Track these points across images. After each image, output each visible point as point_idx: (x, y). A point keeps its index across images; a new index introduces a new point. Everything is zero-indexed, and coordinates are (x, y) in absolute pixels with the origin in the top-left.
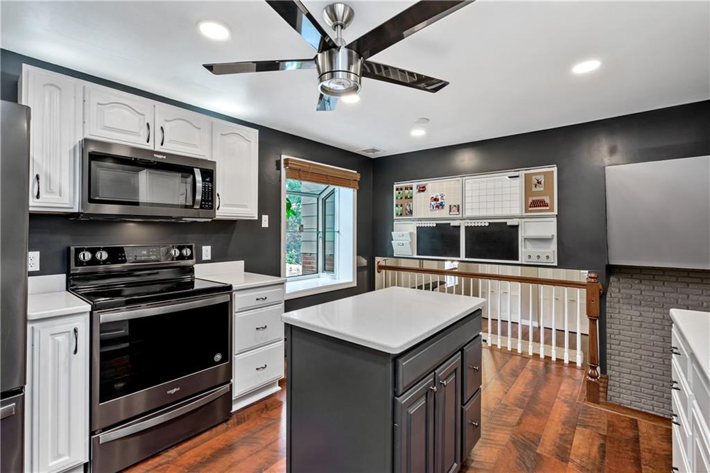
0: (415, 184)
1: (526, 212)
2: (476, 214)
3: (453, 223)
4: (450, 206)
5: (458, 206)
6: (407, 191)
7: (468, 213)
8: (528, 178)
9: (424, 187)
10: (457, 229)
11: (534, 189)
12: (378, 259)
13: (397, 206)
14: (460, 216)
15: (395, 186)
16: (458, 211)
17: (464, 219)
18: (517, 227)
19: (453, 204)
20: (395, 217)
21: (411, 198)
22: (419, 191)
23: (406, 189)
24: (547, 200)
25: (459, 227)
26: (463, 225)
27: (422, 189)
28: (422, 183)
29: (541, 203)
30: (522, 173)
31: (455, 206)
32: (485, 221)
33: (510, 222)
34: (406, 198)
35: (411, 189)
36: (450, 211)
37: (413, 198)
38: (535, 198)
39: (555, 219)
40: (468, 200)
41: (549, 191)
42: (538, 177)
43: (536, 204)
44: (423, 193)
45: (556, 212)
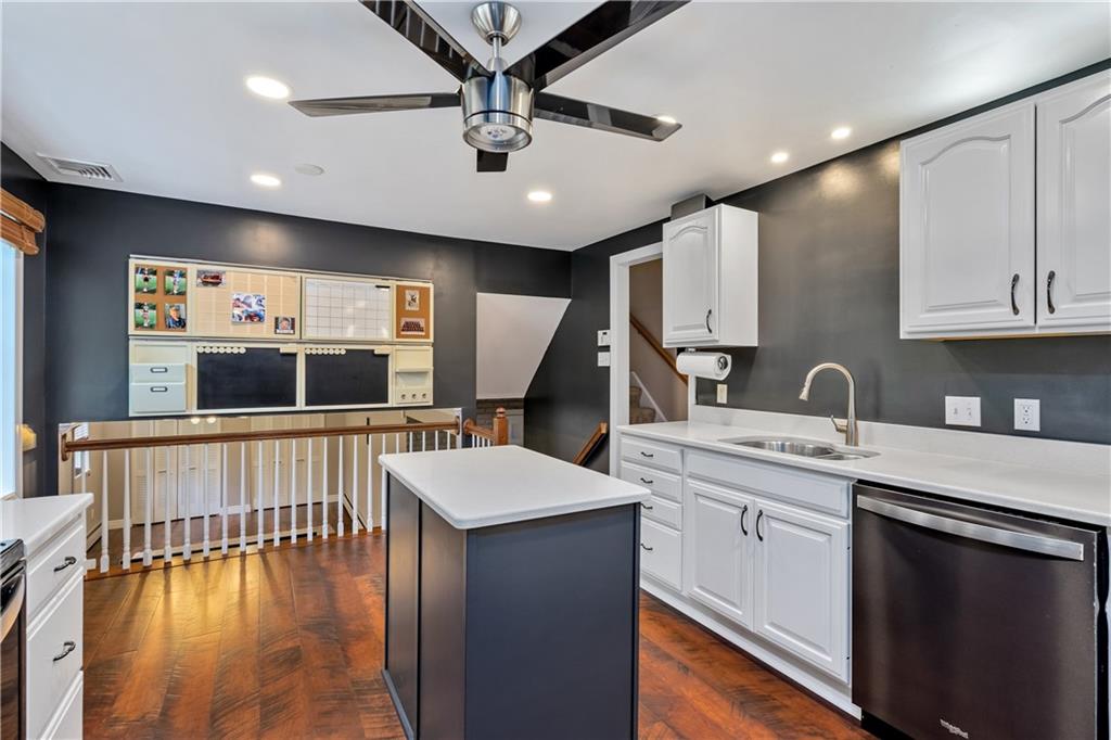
0: (192, 268)
1: (397, 337)
2: (324, 335)
3: (284, 349)
4: (277, 319)
5: (293, 320)
6: (169, 279)
7: (310, 334)
8: (401, 291)
9: (217, 277)
10: (292, 358)
11: (408, 308)
12: (63, 428)
13: (139, 306)
14: (297, 336)
15: (133, 262)
16: (293, 328)
17: (305, 343)
18: (386, 356)
19: (281, 315)
20: (132, 330)
21: (182, 294)
22: (205, 283)
23: (171, 273)
24: (422, 324)
25: (295, 355)
26: (301, 353)
27: (214, 280)
28: (212, 268)
29: (417, 327)
30: (393, 283)
31: (286, 319)
32: (340, 346)
33: (378, 350)
34: (168, 292)
35: (183, 275)
36: (277, 327)
37: (188, 295)
38: (409, 320)
39: (431, 349)
40: (310, 311)
41: (424, 312)
42: (412, 292)
43: (409, 327)
44: (214, 289)
45: (431, 340)
